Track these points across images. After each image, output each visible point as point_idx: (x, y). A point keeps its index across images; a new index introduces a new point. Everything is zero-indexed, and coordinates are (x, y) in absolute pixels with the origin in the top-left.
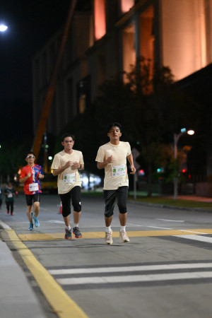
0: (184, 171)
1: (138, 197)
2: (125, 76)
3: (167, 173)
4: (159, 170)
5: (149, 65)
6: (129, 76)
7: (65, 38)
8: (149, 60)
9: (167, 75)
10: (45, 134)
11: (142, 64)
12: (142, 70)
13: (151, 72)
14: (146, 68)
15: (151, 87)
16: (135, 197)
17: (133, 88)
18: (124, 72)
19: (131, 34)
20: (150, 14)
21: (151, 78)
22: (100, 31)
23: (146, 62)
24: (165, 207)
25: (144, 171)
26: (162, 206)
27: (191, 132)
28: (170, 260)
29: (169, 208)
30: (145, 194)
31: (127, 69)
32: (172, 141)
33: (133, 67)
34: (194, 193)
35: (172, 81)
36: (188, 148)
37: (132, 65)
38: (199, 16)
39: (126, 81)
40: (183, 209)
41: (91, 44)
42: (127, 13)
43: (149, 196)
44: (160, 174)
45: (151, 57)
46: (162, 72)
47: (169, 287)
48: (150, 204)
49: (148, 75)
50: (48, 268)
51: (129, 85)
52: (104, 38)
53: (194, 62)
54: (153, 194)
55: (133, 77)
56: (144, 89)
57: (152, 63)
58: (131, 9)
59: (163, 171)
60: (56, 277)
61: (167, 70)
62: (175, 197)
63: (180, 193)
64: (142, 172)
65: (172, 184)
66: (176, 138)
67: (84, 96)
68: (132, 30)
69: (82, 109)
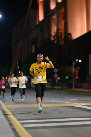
0: (77, 78)
1: (58, 89)
2: (52, 37)
3: (70, 79)
4: (66, 77)
5: (62, 32)
6: (54, 37)
7: (26, 20)
8: (62, 30)
9: (70, 36)
10: (17, 61)
11: (59, 32)
12: (59, 34)
13: (63, 35)
14: (61, 34)
15: (63, 42)
16: (56, 89)
17: (55, 42)
18: (51, 35)
19: (55, 19)
20: (62, 10)
21: (63, 38)
22: (41, 18)
23: (61, 31)
24: (69, 93)
25: (60, 78)
26: (68, 93)
27: (80, 61)
28: (71, 116)
29: (71, 94)
30: (60, 88)
31: (53, 34)
32: (72, 65)
33: (55, 33)
34: (81, 87)
35: (72, 39)
36: (79, 68)
37: (55, 32)
38: (84, 11)
39: (52, 39)
40: (77, 94)
41: (37, 23)
42: (53, 10)
43: (62, 89)
44: (67, 79)
45: (63, 29)
46: (68, 35)
47: (70, 128)
48: (63, 92)
49: (62, 37)
50: (18, 120)
51: (54, 41)
52: (43, 20)
53: (81, 31)
54: (64, 88)
55: (55, 37)
56: (60, 42)
57: (63, 31)
58: (54, 8)
59: (68, 78)
60: (22, 124)
61: (70, 34)
62: (73, 89)
63: (75, 87)
64: (59, 78)
65: (72, 84)
66: (74, 64)
67: (34, 46)
68: (55, 17)
69: (33, 51)
